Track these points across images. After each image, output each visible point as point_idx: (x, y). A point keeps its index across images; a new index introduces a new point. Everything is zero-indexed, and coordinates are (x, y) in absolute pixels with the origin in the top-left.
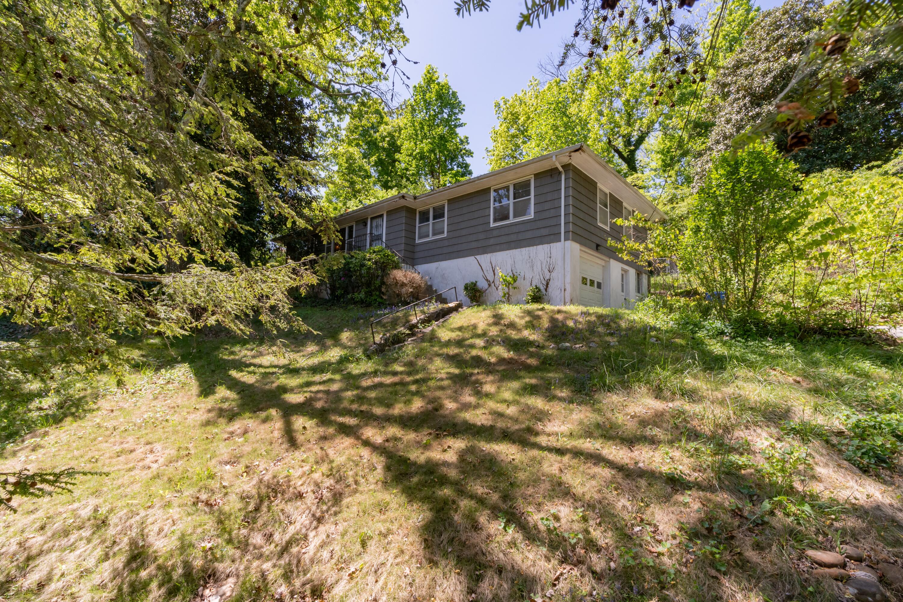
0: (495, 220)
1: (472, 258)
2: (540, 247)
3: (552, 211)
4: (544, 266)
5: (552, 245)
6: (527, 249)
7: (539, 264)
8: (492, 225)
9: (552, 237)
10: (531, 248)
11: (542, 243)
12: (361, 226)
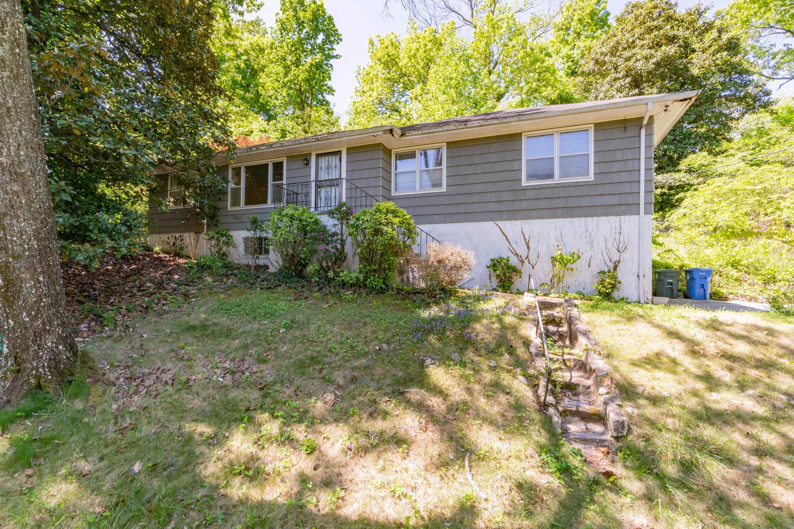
0: (530, 177)
1: (491, 224)
2: (604, 219)
3: (623, 174)
4: (610, 244)
5: (622, 217)
6: (583, 219)
7: (602, 240)
8: (525, 183)
9: (623, 207)
10: (589, 219)
11: (606, 214)
12: (300, 164)
